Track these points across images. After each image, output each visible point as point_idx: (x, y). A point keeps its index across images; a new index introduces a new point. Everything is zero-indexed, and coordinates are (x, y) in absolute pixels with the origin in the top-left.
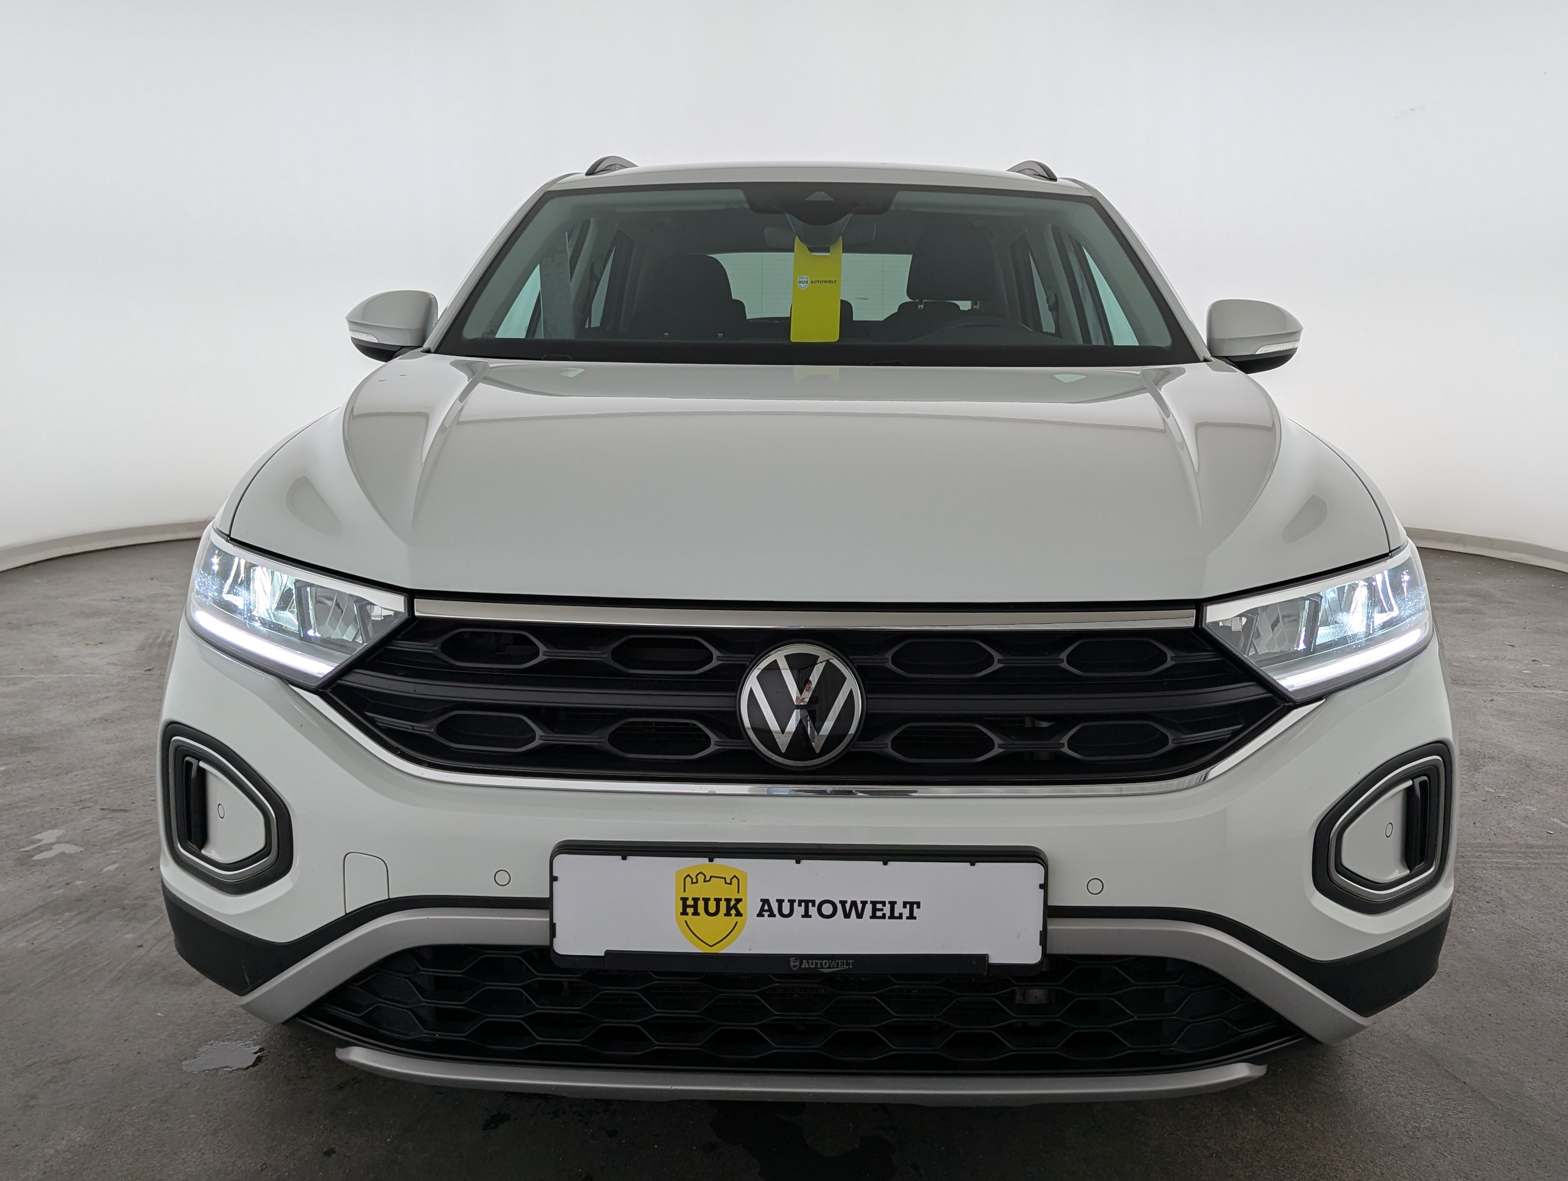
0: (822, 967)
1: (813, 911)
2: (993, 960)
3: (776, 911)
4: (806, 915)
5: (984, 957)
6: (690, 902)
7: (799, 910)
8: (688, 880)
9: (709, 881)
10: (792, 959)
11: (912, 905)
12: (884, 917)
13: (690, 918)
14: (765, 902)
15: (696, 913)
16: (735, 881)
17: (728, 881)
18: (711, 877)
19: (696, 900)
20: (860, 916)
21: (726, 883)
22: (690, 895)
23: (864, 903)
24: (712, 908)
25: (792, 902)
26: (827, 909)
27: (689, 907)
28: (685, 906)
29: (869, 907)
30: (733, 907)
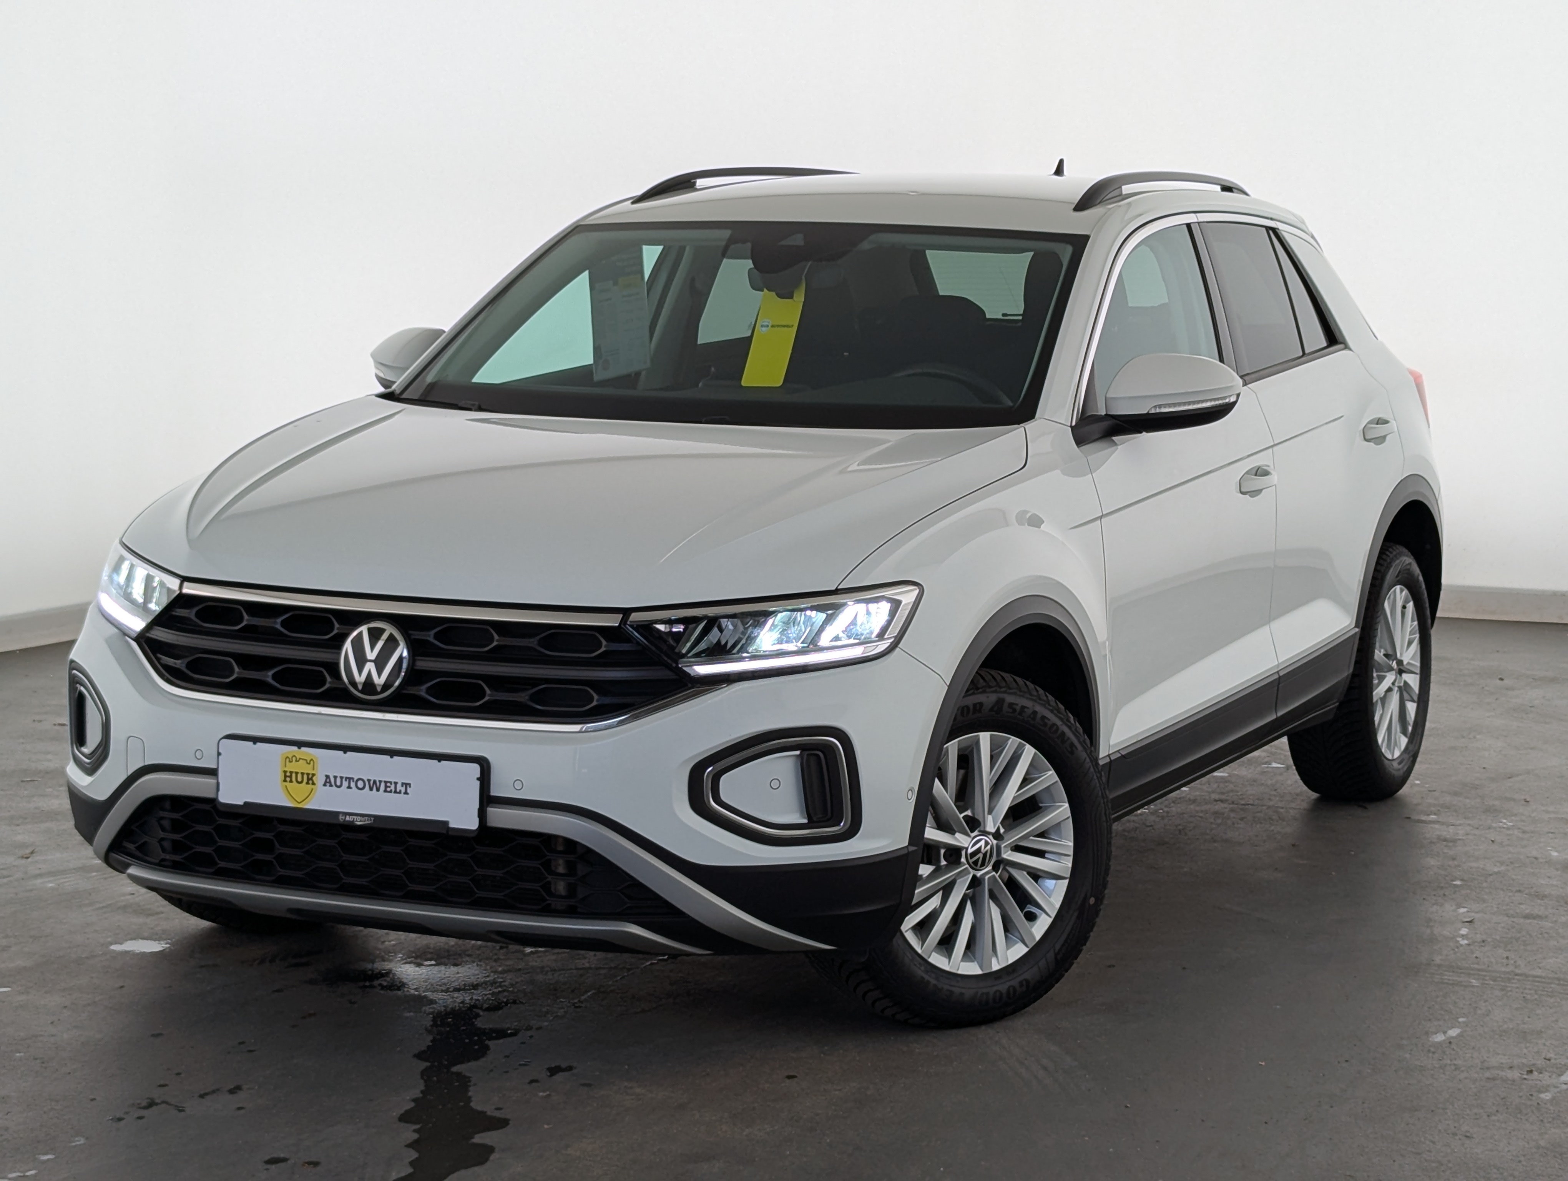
0: (357, 821)
1: (353, 785)
2: (452, 825)
3: (333, 783)
4: (349, 787)
5: (446, 823)
6: (288, 774)
7: (345, 784)
8: (288, 760)
9: (299, 761)
10: (341, 815)
11: (406, 785)
12: (391, 792)
13: (287, 784)
14: (327, 777)
15: (291, 781)
16: (312, 762)
17: (308, 762)
18: (300, 759)
19: (291, 773)
20: (378, 790)
21: (307, 763)
22: (288, 769)
23: (380, 782)
24: (300, 779)
25: (341, 778)
26: (360, 784)
27: (287, 777)
28: (286, 776)
29: (383, 785)
30: (310, 779)
